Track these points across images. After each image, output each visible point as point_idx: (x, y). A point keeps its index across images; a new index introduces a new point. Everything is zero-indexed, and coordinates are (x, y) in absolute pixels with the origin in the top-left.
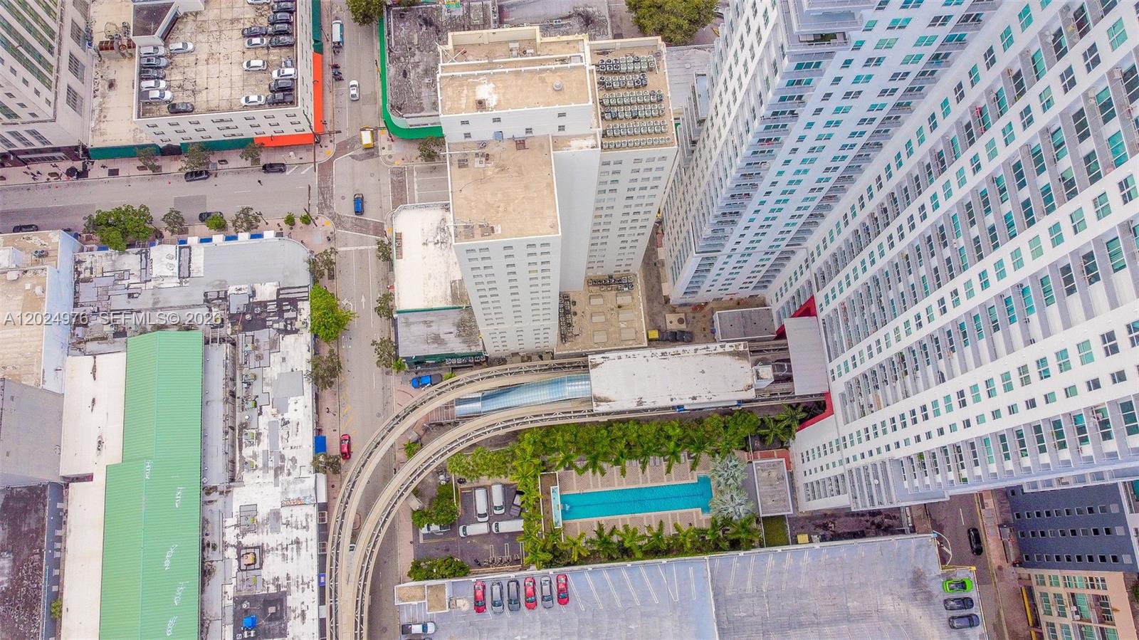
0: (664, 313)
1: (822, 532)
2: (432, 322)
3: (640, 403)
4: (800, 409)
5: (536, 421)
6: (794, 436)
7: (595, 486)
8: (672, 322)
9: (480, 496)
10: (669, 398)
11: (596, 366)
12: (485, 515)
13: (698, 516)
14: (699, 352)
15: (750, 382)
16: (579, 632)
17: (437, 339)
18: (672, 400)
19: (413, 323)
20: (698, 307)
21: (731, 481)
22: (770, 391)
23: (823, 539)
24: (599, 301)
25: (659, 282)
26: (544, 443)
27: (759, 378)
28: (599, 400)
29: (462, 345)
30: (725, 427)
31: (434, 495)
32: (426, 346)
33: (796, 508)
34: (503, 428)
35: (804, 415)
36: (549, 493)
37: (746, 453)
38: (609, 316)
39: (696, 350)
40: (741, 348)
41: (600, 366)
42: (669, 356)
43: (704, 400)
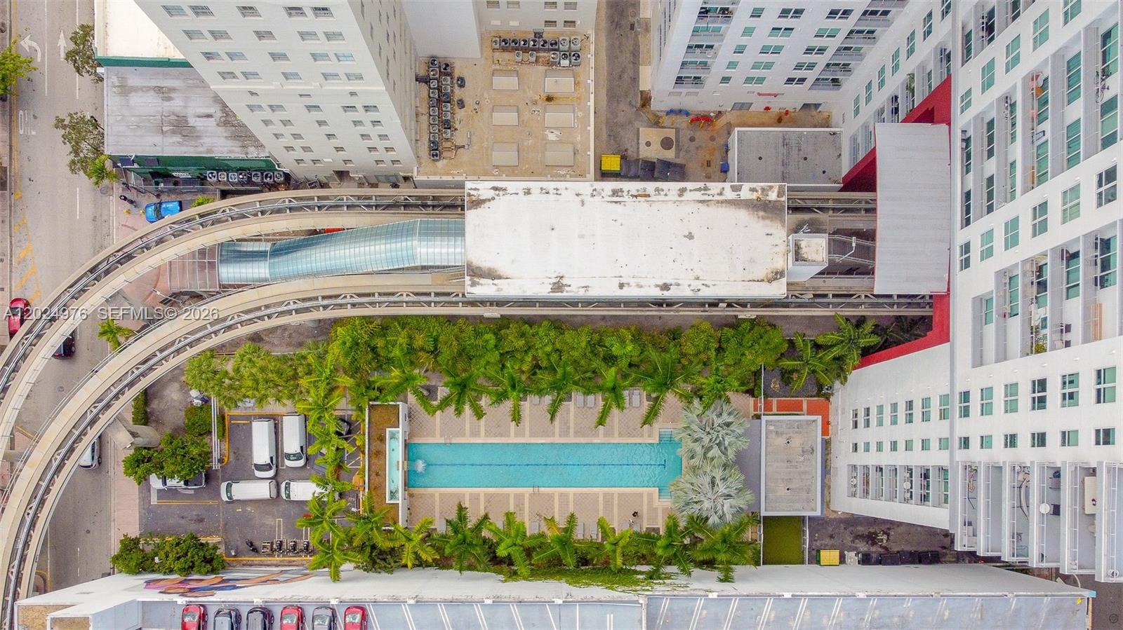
0: (637, 124)
1: (863, 547)
2: (173, 90)
3: (558, 287)
4: (868, 327)
5: (361, 305)
6: (846, 378)
7: (474, 433)
8: (650, 145)
9: (261, 434)
10: (616, 282)
11: (477, 203)
12: (268, 467)
13: (651, 500)
14: (688, 196)
15: (779, 264)
17: (180, 126)
18: (621, 286)
19: (135, 89)
20: (703, 120)
21: (715, 452)
22: (814, 289)
23: (866, 560)
24: (510, 82)
25: (636, 63)
26: (374, 349)
27: (798, 257)
28: (477, 273)
29: (230, 143)
30: (720, 350)
31: (180, 422)
32: (158, 139)
33: (826, 503)
34: (297, 311)
35: (875, 340)
36: (382, 439)
37: (752, 400)
38: (526, 115)
39: (682, 191)
40: (773, 196)
41: (487, 204)
42: (626, 198)
43: (683, 292)
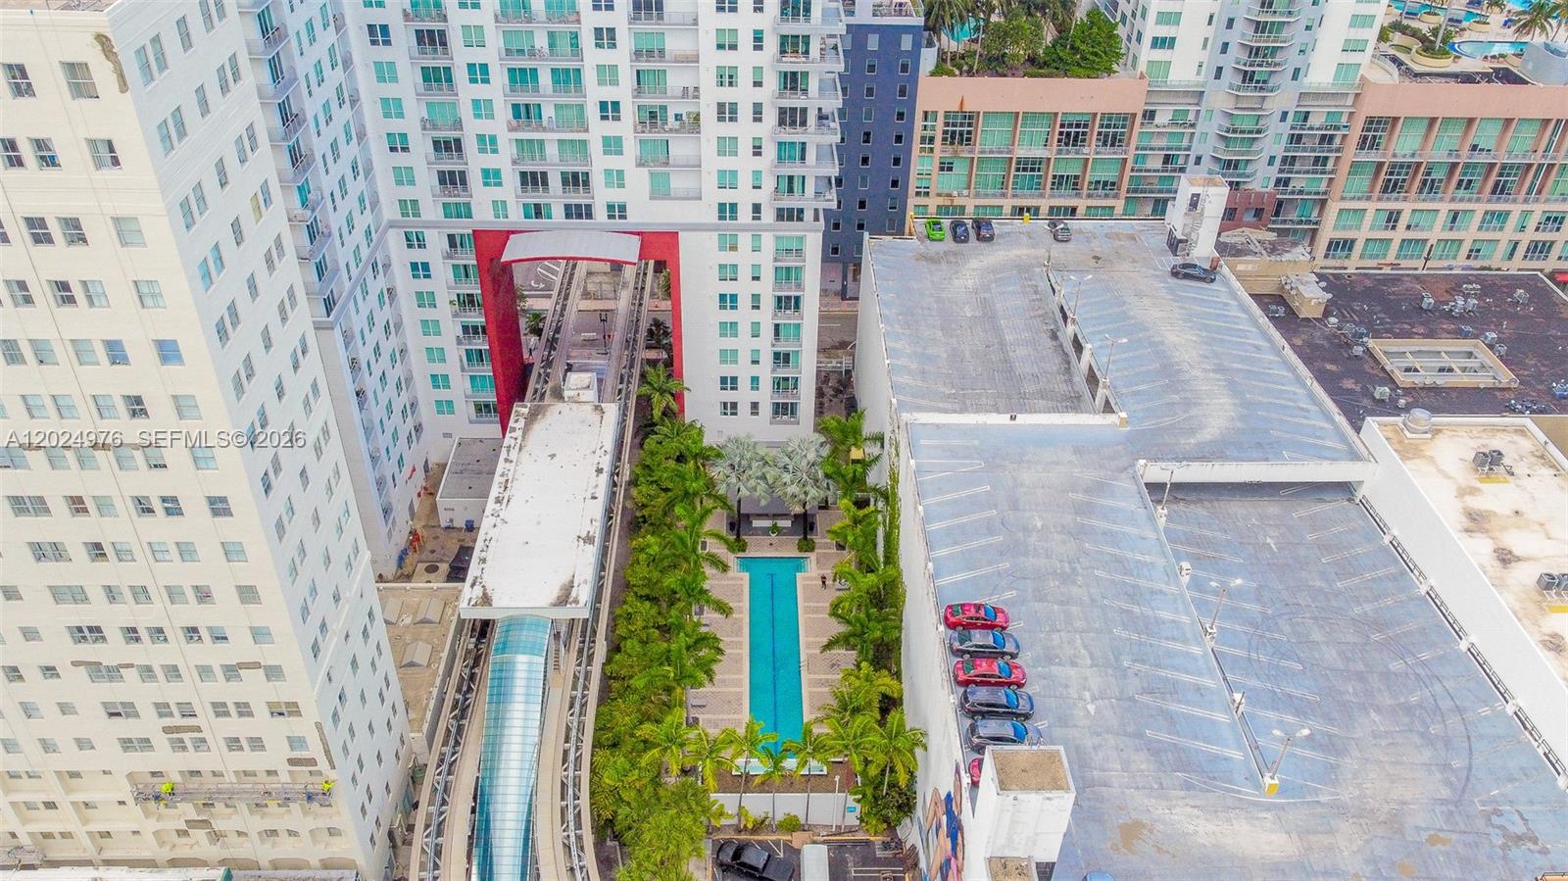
3: (589, 540)
7: (739, 683)
10: (590, 501)
13: (808, 579)
14: (513, 457)
16: (1061, 603)
18: (594, 498)
39: (508, 460)
40: (525, 410)
41: (489, 592)
42: (506, 495)
43: (606, 463)
